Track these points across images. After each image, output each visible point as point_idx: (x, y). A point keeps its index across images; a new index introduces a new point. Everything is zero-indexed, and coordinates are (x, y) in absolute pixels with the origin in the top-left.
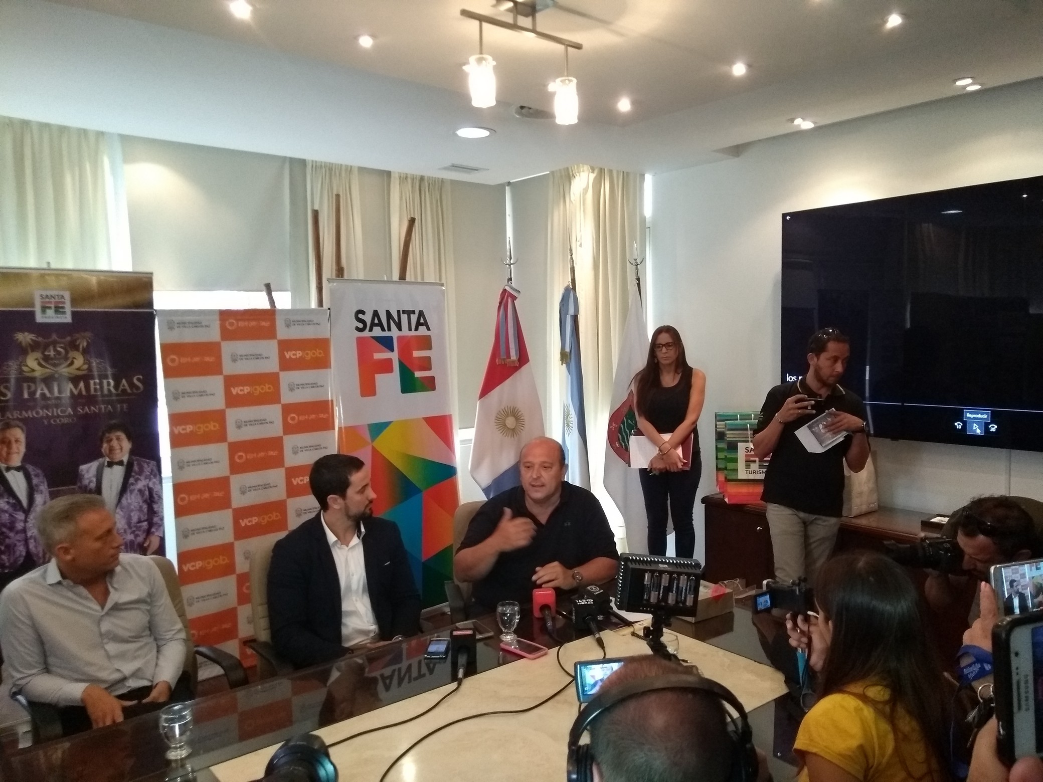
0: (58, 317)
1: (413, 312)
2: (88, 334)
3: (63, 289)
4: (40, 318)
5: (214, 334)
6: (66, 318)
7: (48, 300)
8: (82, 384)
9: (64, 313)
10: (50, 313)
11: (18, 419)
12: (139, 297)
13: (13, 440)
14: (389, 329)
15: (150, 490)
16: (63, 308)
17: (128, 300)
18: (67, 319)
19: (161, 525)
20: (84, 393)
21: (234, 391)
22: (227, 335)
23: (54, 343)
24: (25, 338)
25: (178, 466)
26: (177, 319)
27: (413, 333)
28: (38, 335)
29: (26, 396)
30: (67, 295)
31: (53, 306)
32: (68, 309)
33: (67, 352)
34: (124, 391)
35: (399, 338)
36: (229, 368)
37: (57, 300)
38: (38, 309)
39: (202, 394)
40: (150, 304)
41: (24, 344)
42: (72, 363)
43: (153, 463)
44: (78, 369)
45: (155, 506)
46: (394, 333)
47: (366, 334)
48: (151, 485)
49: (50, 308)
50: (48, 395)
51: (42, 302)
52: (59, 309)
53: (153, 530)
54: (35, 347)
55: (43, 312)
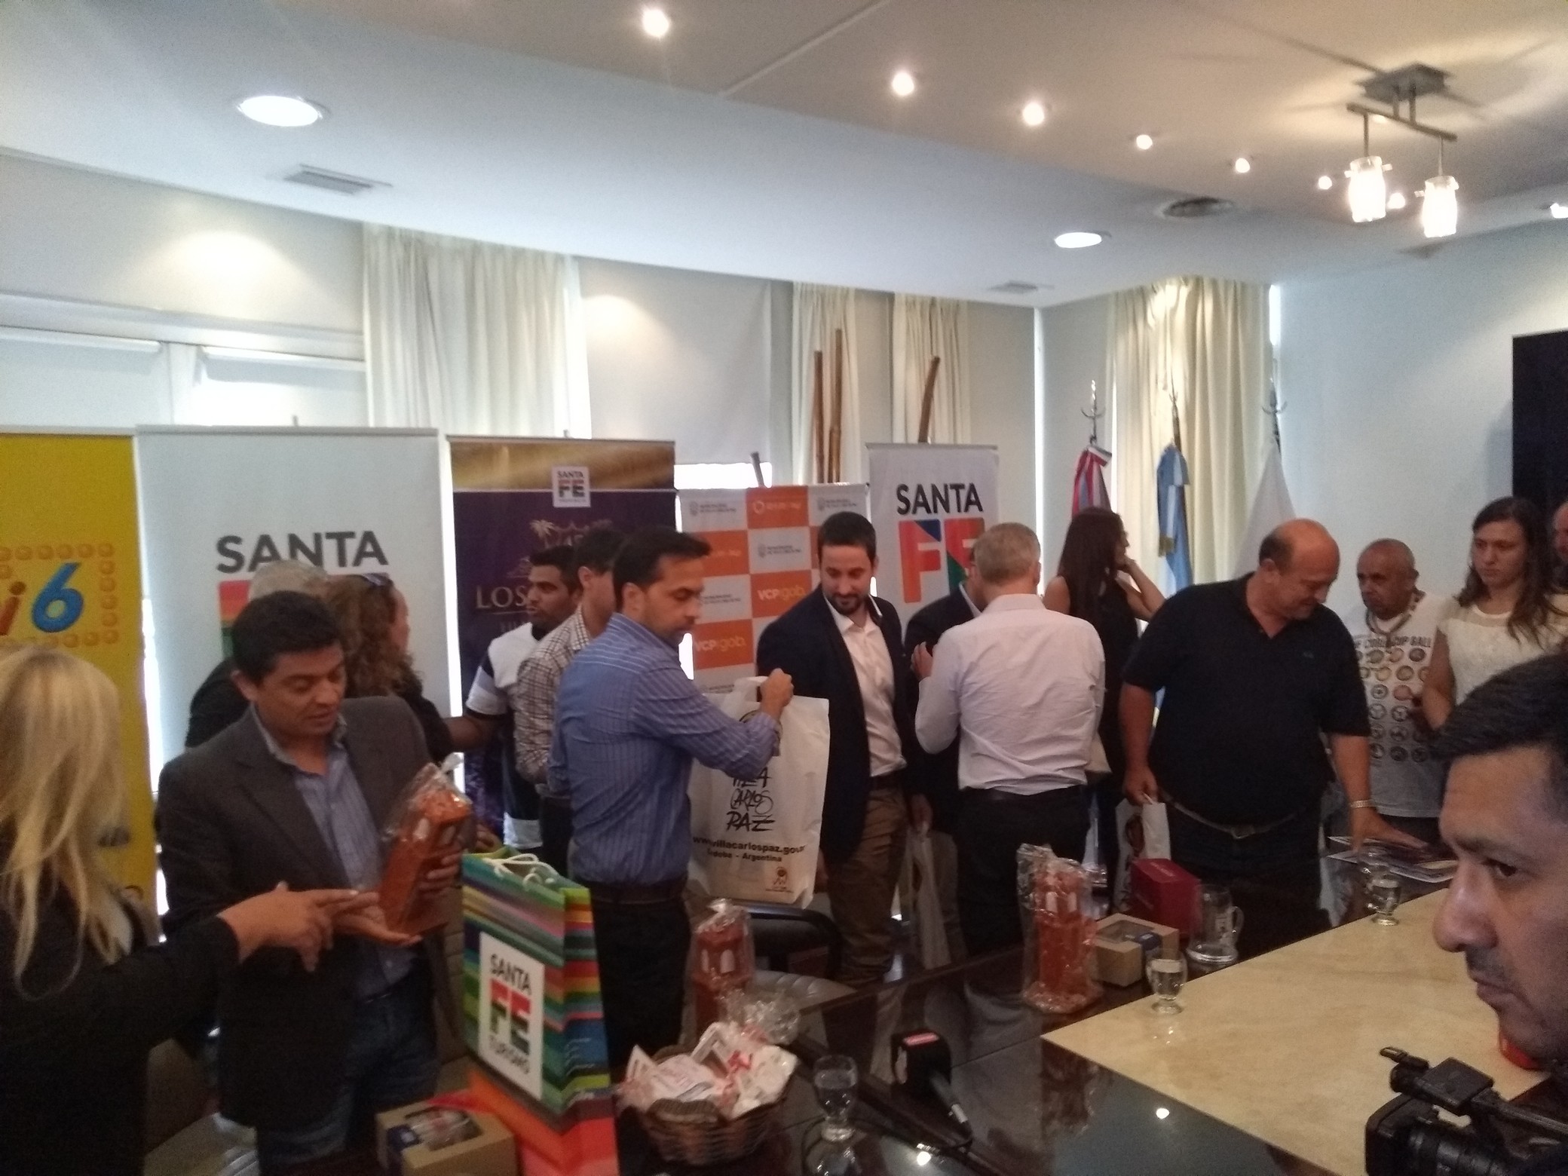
0: (576, 501)
2: (608, 521)
4: (558, 503)
5: (738, 521)
6: (585, 501)
7: (565, 478)
9: (582, 495)
10: (568, 494)
12: (659, 474)
16: (581, 488)
17: (647, 477)
21: (763, 595)
22: (755, 521)
23: (573, 533)
24: (542, 527)
26: (700, 501)
27: (964, 515)
28: (556, 523)
30: (585, 471)
31: (570, 485)
32: (587, 490)
35: (947, 522)
36: (758, 565)
37: (576, 478)
38: (555, 491)
39: (727, 598)
40: (670, 482)
41: (541, 535)
46: (941, 516)
47: (910, 517)
49: (567, 488)
51: (560, 482)
52: (577, 491)
54: (552, 538)
55: (561, 494)
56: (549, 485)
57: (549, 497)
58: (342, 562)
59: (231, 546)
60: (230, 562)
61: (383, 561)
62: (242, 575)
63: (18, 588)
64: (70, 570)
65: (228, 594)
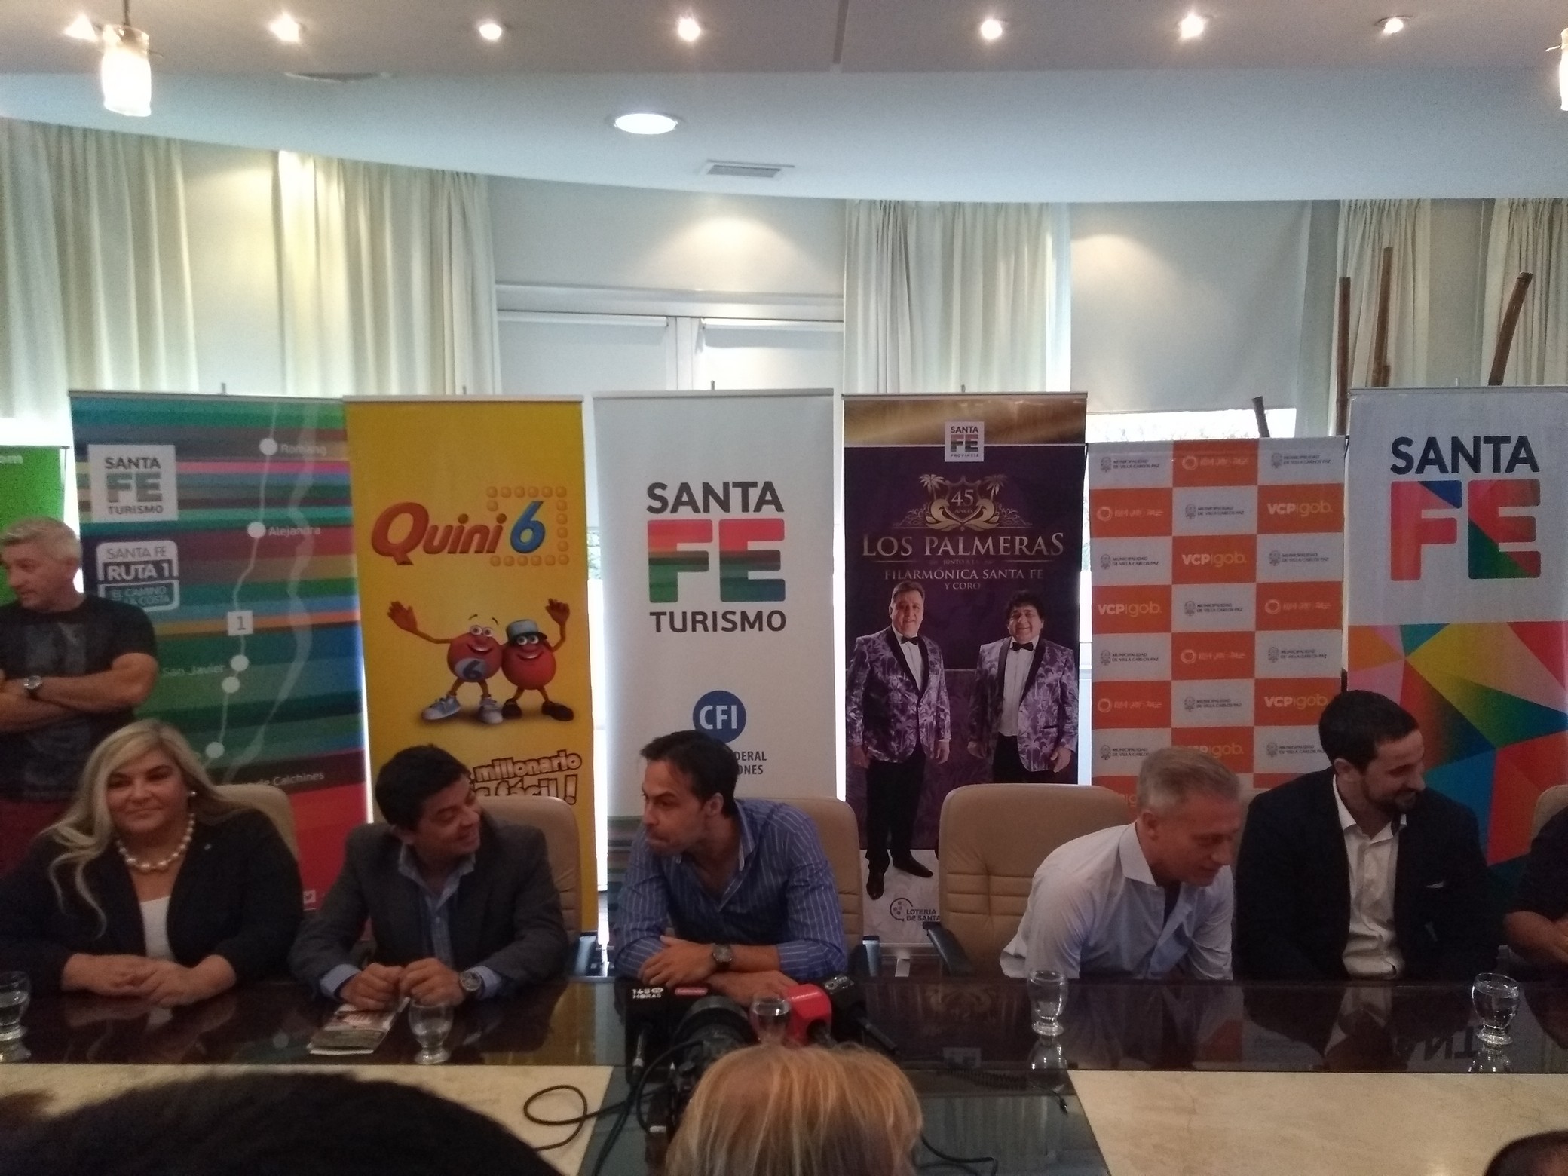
0: (968, 455)
1: (1506, 440)
2: (1001, 477)
3: (976, 419)
4: (949, 457)
5: (1163, 478)
6: (978, 455)
7: (959, 433)
8: (990, 541)
9: (976, 449)
10: (961, 449)
11: (917, 580)
12: (1068, 427)
13: (911, 605)
14: (1455, 469)
15: (1063, 686)
16: (975, 443)
17: (1052, 431)
18: (979, 457)
19: (1074, 735)
20: (992, 552)
21: (1187, 560)
22: (1183, 478)
23: (963, 488)
24: (931, 481)
25: (1101, 658)
26: (1114, 456)
27: (1503, 476)
28: (946, 477)
29: (928, 553)
30: (981, 426)
31: (964, 440)
32: (981, 445)
33: (975, 501)
34: (1039, 552)
35: (1474, 486)
36: (1182, 526)
37: (969, 433)
38: (947, 445)
39: (1140, 561)
40: (1081, 436)
41: (930, 489)
42: (981, 514)
43: (1070, 651)
44: (987, 521)
45: (1068, 709)
46: (1465, 474)
47: (1412, 476)
48: (1064, 680)
49: (960, 443)
50: (952, 553)
51: (953, 437)
52: (970, 446)
53: (1063, 740)
54: (942, 492)
55: (954, 448)
56: (942, 440)
57: (941, 451)
58: (745, 508)
59: (658, 491)
60: (657, 504)
61: (779, 508)
62: (667, 516)
63: (502, 519)
64: (536, 506)
65: (656, 531)
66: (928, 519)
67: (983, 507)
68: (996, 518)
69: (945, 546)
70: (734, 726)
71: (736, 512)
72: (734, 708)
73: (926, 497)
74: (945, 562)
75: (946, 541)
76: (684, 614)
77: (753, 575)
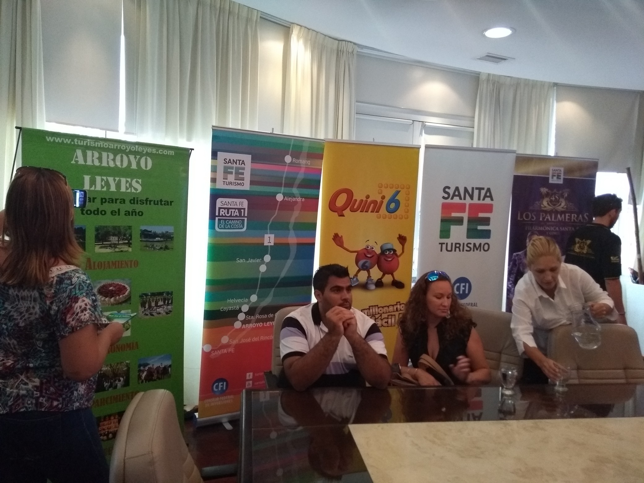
0: (558, 181)
2: (568, 190)
3: (561, 166)
4: (551, 181)
6: (561, 181)
7: (554, 172)
8: (563, 216)
9: (560, 179)
10: (555, 178)
12: (591, 172)
16: (560, 176)
17: (586, 173)
20: (563, 220)
23: (555, 194)
24: (544, 190)
28: (549, 189)
29: (541, 219)
30: (562, 169)
31: (556, 175)
32: (562, 177)
33: (559, 199)
34: (580, 220)
37: (558, 172)
38: (550, 176)
41: (543, 193)
42: (560, 205)
44: (563, 208)
49: (555, 176)
50: (550, 220)
51: (552, 173)
52: (558, 177)
54: (547, 195)
55: (552, 178)
56: (548, 174)
57: (548, 179)
58: (479, 199)
59: (446, 190)
60: (446, 196)
61: (492, 200)
62: (449, 201)
63: (383, 197)
64: (398, 193)
65: (445, 207)
66: (542, 206)
67: (562, 202)
68: (565, 207)
69: (548, 217)
70: (467, 292)
71: (475, 201)
72: (467, 284)
73: (542, 197)
74: (548, 224)
75: (548, 215)
76: (452, 244)
77: (480, 228)
